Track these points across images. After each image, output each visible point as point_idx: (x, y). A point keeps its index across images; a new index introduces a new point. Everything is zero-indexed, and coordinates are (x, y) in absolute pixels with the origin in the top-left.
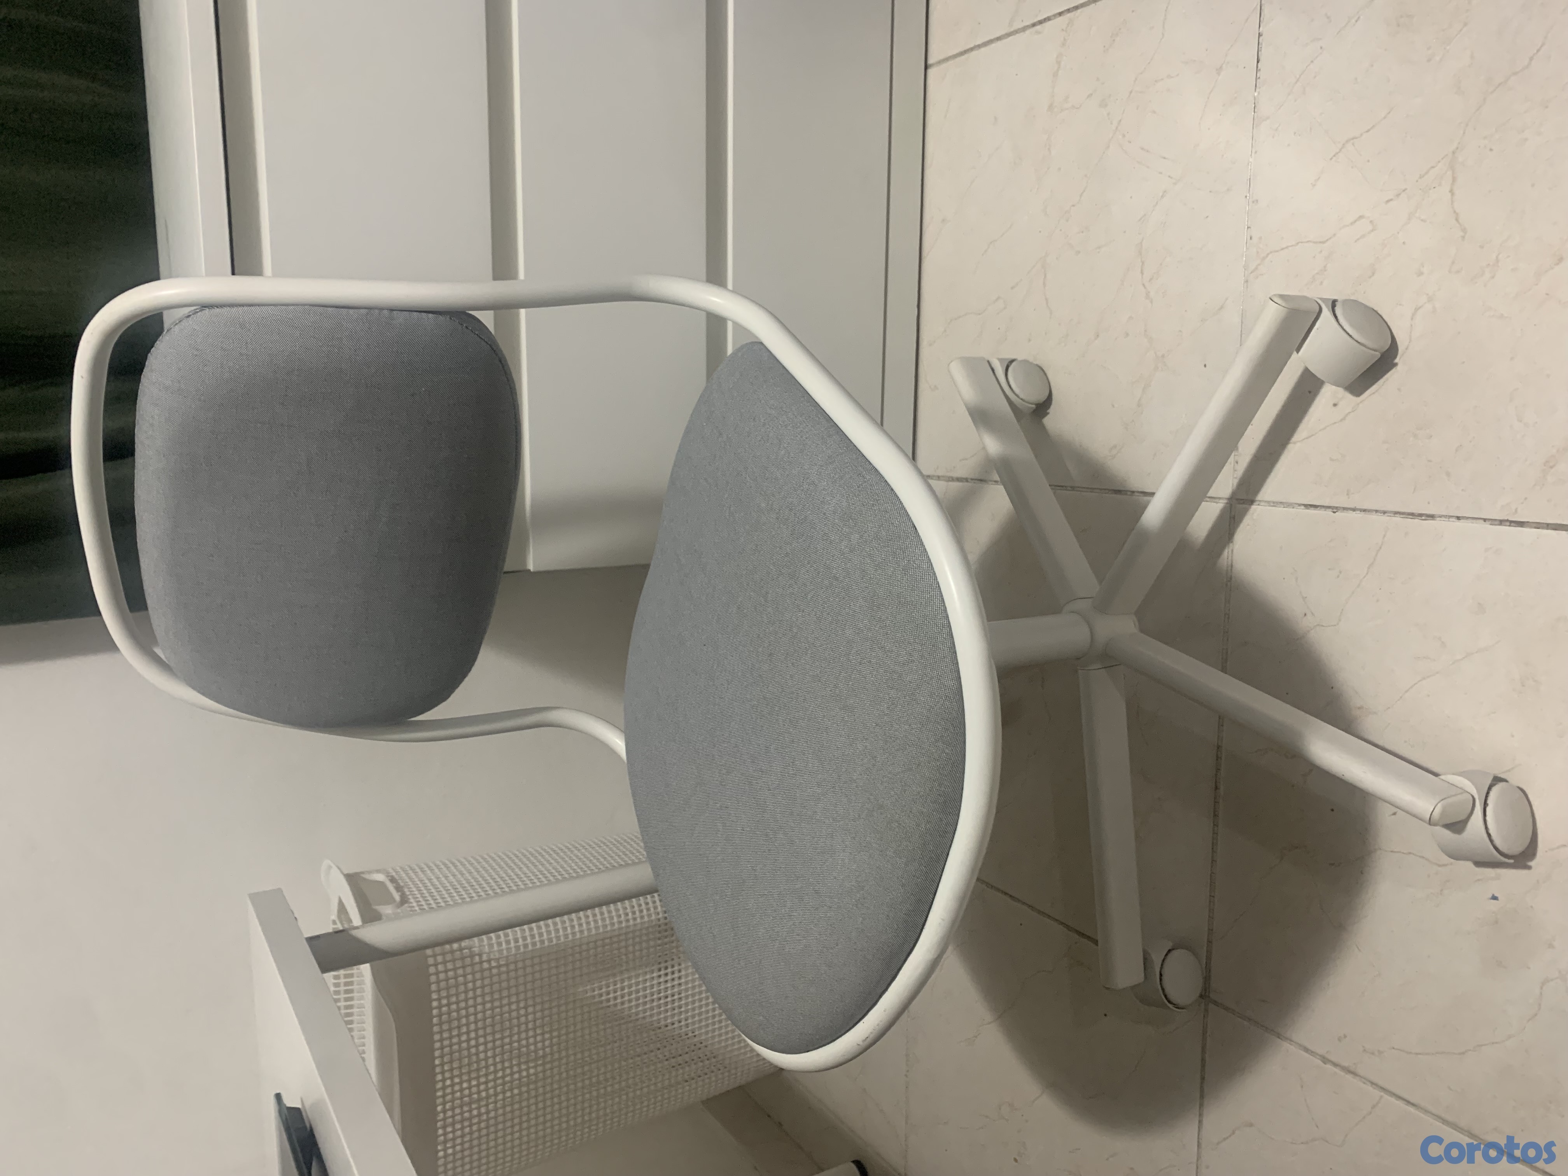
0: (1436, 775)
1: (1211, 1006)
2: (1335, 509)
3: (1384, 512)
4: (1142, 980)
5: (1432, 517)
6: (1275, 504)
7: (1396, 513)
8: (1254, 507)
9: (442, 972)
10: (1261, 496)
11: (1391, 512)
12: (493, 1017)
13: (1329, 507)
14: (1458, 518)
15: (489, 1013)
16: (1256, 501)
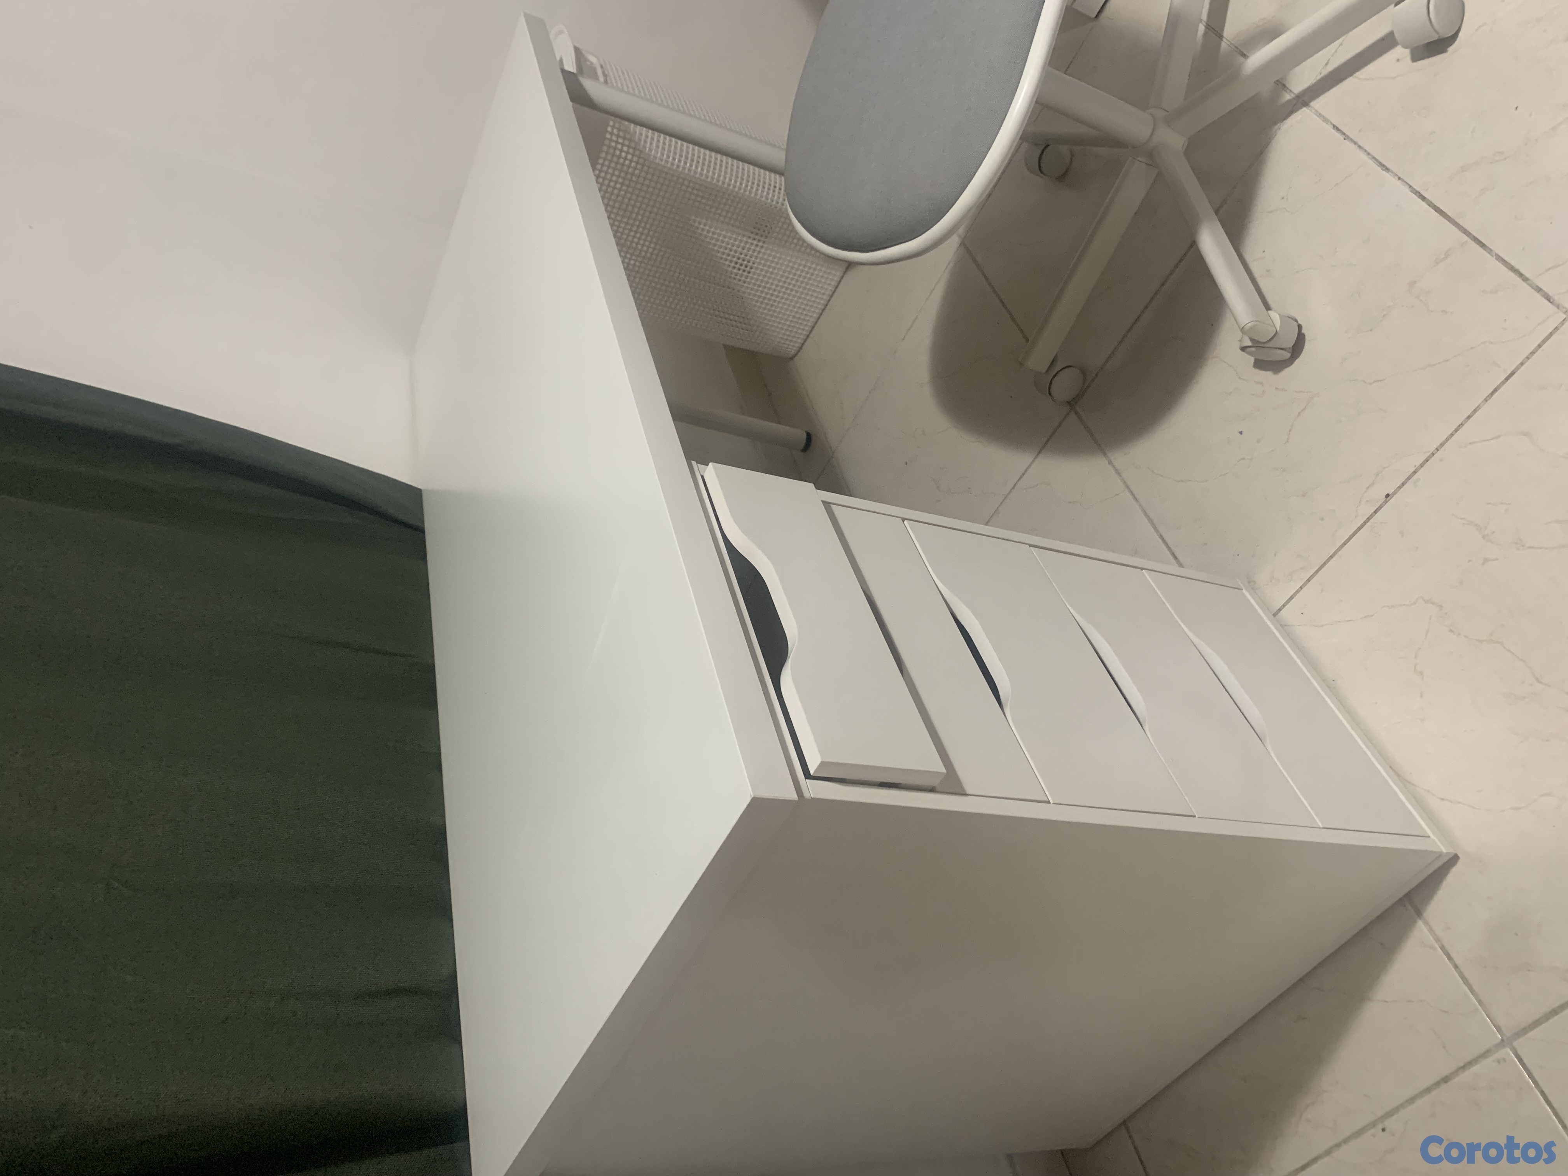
0: (1268, 308)
1: (1073, 413)
2: (1346, 137)
3: (1369, 154)
4: (1044, 371)
5: (1387, 169)
6: (1320, 115)
7: (1374, 158)
8: (1305, 109)
9: (613, 181)
10: (1312, 104)
11: (1372, 155)
12: (624, 197)
13: (1344, 134)
14: (1399, 178)
15: (622, 193)
16: (1310, 106)
